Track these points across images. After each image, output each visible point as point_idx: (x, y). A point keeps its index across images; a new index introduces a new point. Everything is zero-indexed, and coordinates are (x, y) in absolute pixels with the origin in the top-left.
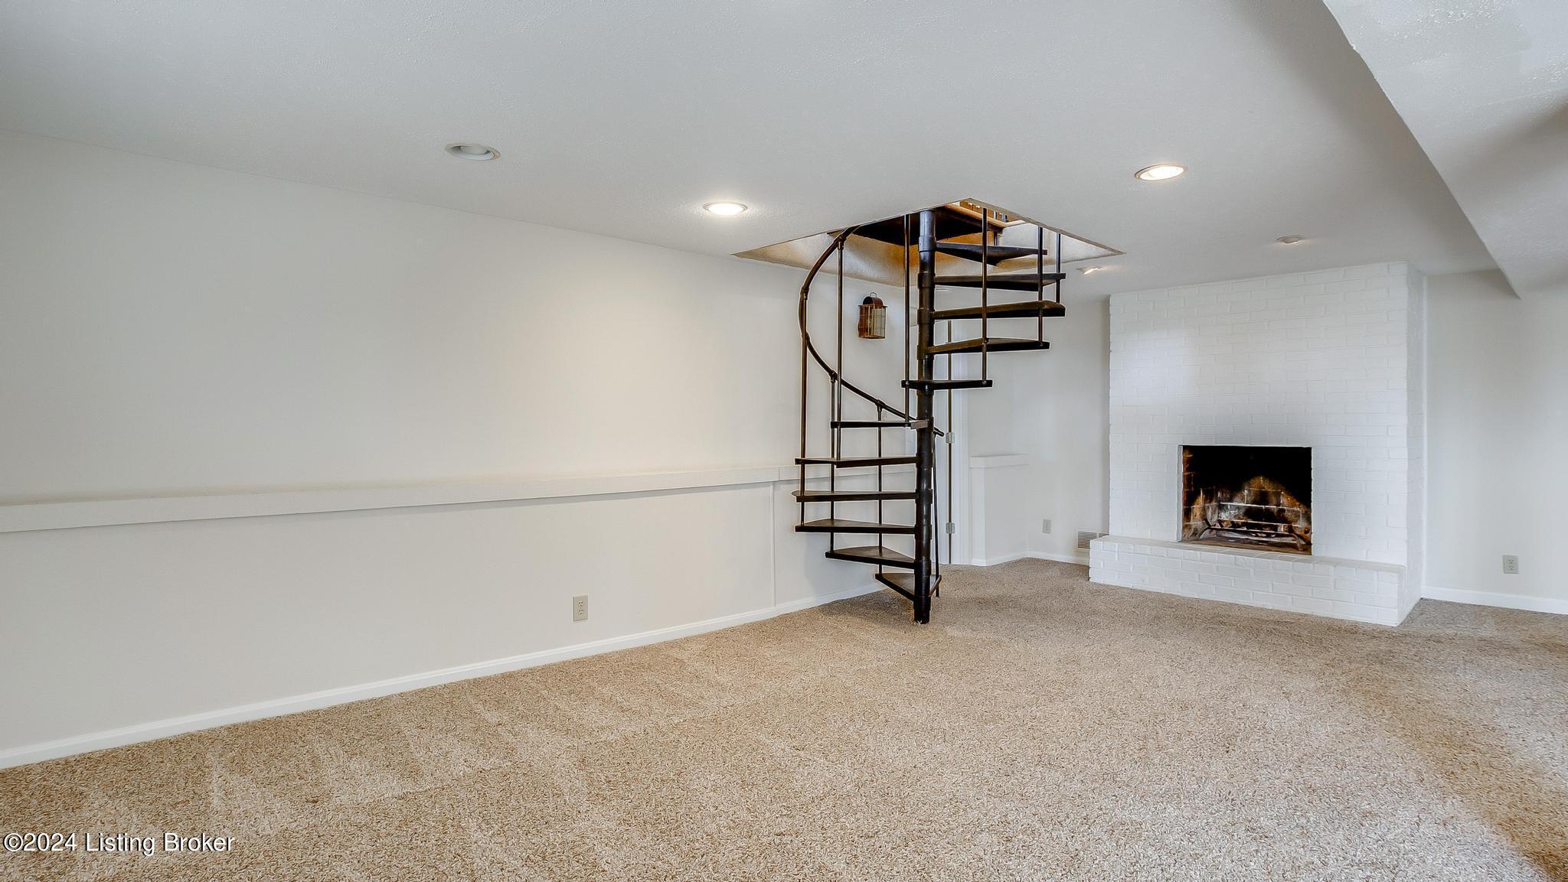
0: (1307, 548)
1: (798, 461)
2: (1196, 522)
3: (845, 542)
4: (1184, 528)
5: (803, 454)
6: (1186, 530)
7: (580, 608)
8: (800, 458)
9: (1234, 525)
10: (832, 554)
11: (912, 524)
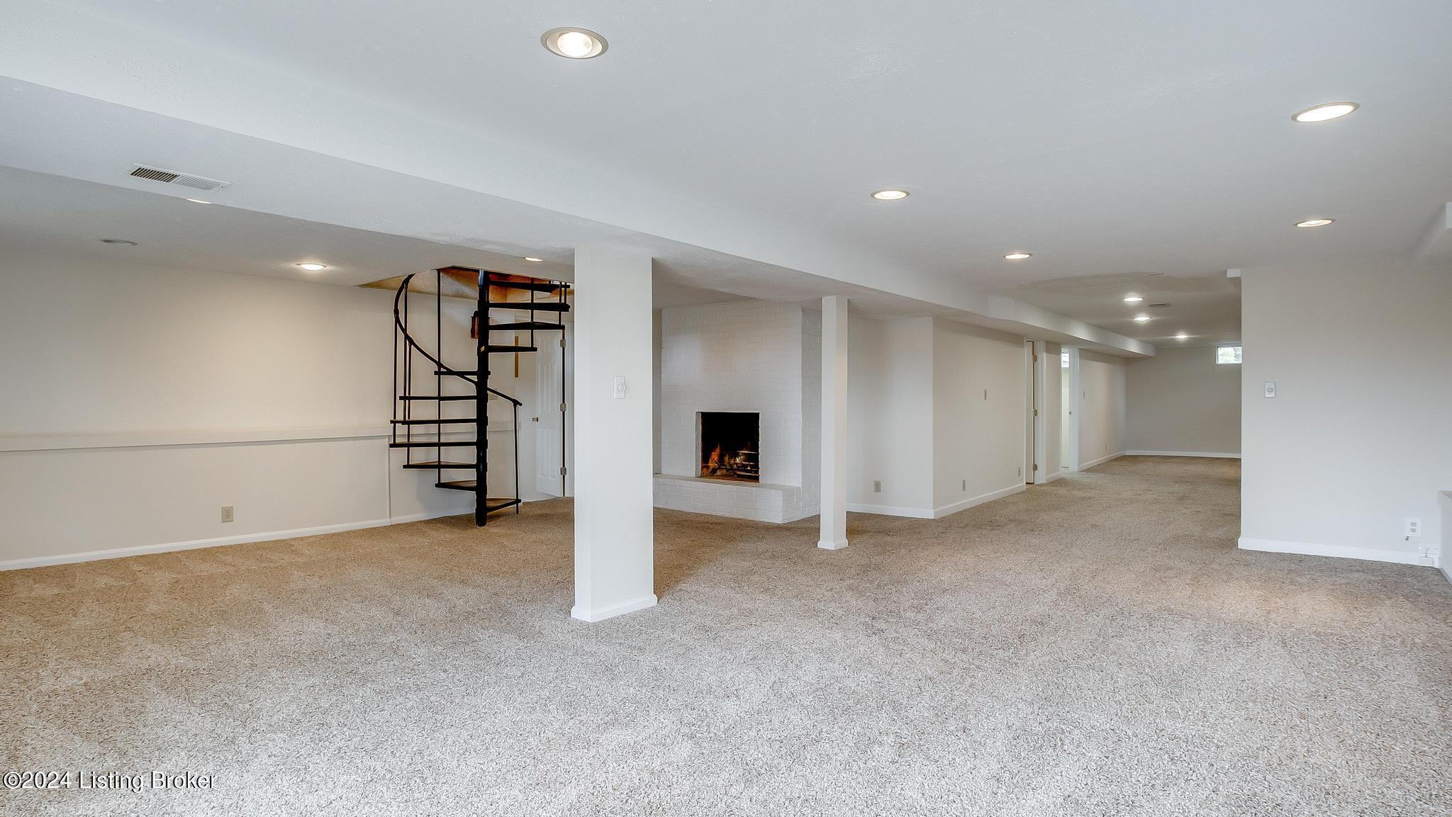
0: (756, 479)
1: (392, 422)
2: (712, 465)
3: (449, 476)
4: (702, 468)
5: (395, 418)
6: (705, 469)
7: (227, 515)
8: (393, 419)
9: (743, 465)
10: (440, 485)
11: (475, 462)
